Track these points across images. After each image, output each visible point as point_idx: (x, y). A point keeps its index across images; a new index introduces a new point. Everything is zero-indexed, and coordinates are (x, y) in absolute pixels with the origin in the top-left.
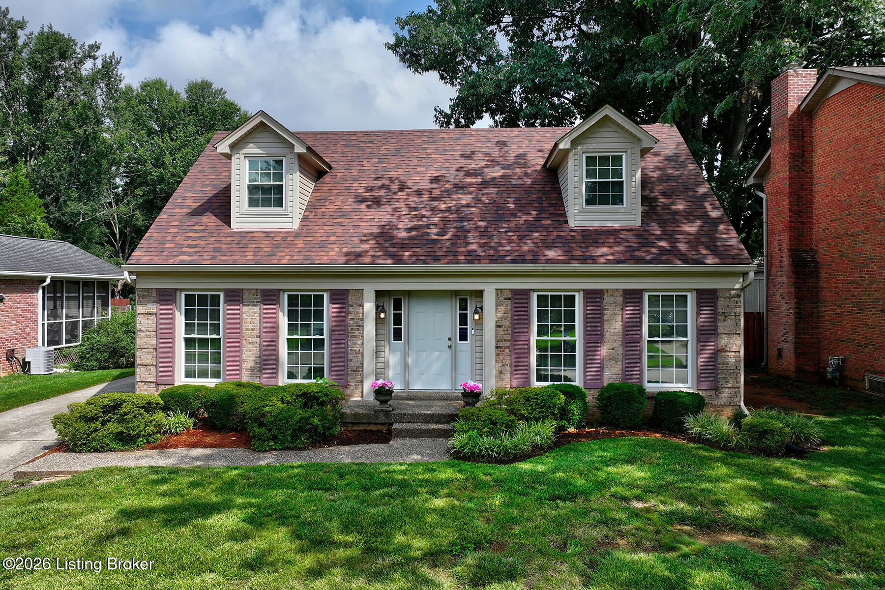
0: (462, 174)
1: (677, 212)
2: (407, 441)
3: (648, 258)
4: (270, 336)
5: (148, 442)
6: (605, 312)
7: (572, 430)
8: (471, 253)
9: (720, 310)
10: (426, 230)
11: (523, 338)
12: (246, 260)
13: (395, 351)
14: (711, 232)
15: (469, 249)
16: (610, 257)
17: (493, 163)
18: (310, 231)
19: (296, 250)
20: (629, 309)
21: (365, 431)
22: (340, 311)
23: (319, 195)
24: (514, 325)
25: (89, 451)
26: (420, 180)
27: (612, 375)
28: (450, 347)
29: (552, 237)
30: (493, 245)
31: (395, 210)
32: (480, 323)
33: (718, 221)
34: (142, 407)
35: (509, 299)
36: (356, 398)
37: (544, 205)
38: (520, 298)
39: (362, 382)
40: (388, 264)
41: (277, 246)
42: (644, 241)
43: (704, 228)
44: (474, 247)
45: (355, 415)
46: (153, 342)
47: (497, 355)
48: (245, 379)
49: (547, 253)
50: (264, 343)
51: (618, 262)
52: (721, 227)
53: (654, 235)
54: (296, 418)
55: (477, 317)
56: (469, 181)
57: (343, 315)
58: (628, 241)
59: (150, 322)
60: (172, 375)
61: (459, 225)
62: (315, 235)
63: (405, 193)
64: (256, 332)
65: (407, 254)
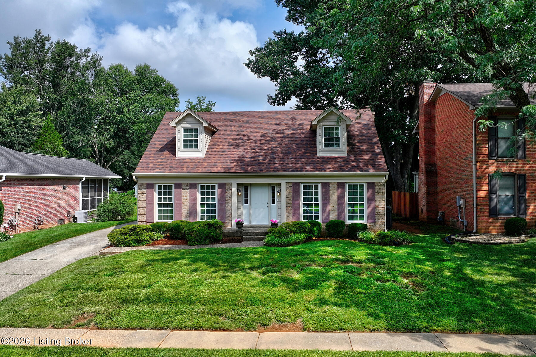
0: (275, 133)
1: (362, 150)
2: (249, 242)
3: (347, 169)
4: (193, 202)
5: (147, 243)
6: (330, 192)
7: (314, 238)
8: (276, 168)
9: (376, 191)
10: (258, 158)
11: (297, 202)
12: (184, 171)
13: (245, 208)
14: (374, 159)
15: (275, 166)
16: (332, 169)
17: (289, 127)
18: (210, 158)
19: (204, 167)
20: (340, 190)
21: (232, 239)
22: (222, 192)
23: (213, 142)
24: (293, 197)
25: (124, 246)
26: (256, 136)
27: (333, 217)
28: (268, 206)
29: (309, 161)
30: (285, 164)
31: (245, 149)
32: (279, 196)
33: (379, 154)
34: (144, 229)
35: (292, 186)
36: (229, 227)
37: (308, 147)
38: (296, 186)
39: (232, 221)
40: (241, 173)
41: (196, 165)
42: (347, 162)
43: (372, 157)
44: (277, 165)
45: (229, 232)
46: (145, 205)
47: (287, 209)
48: (183, 220)
49: (306, 168)
50: (191, 206)
51: (335, 171)
52: (379, 156)
53: (351, 160)
54: (205, 233)
55: (278, 194)
56: (277, 136)
57: (223, 193)
58: (340, 163)
59: (144, 197)
60: (153, 219)
61: (271, 156)
62: (211, 160)
63: (250, 142)
64: (188, 201)
65: (249, 168)
